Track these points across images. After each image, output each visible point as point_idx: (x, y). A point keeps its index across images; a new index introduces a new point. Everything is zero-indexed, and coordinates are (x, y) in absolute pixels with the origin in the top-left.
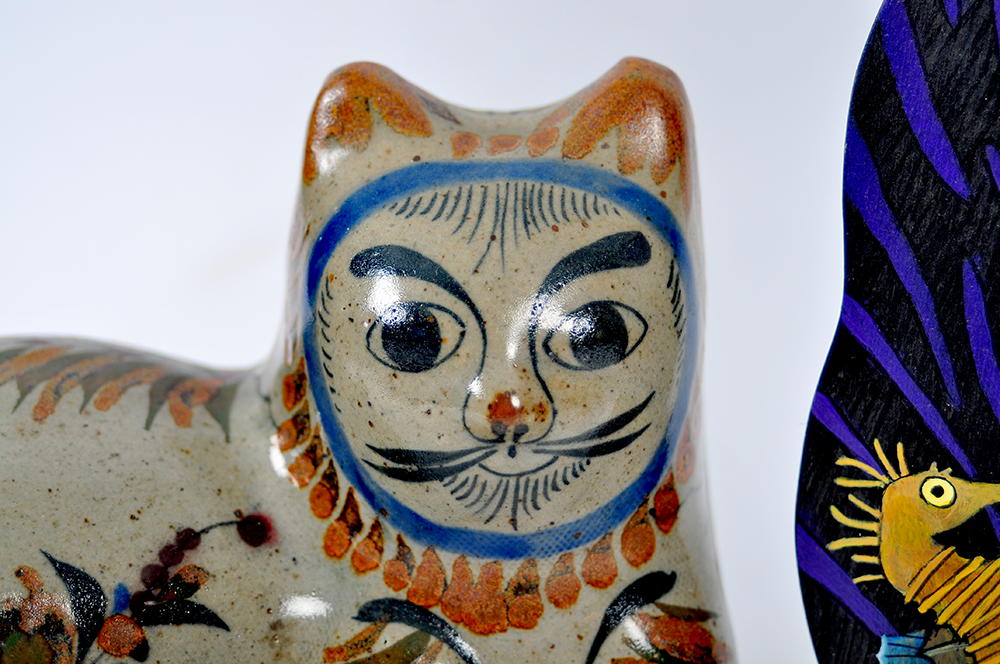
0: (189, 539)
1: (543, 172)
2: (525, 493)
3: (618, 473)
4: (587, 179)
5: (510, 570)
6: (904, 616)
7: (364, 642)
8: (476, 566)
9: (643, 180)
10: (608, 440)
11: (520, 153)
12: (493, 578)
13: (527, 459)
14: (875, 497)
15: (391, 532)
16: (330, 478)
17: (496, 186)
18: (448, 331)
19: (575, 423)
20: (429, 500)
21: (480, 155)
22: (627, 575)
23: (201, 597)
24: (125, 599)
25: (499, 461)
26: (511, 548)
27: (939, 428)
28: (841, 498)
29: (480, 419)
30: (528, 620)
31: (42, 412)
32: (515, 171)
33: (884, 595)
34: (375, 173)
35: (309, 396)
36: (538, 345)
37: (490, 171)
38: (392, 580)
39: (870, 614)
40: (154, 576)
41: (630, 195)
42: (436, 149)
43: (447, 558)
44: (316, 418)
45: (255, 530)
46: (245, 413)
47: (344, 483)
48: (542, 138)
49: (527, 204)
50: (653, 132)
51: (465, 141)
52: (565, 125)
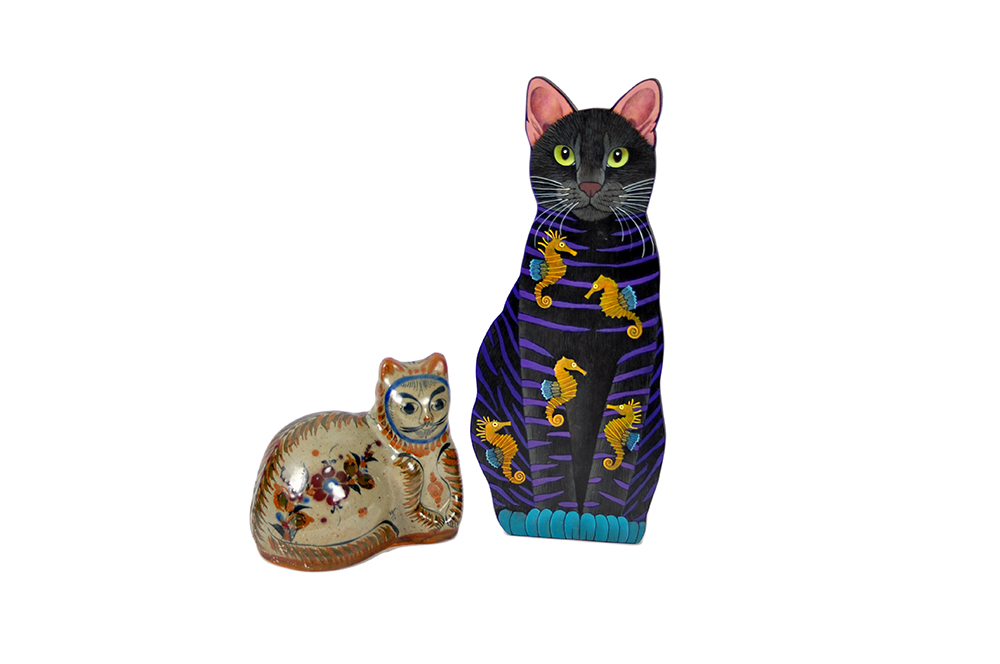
0: (369, 446)
1: (426, 376)
2: (429, 432)
3: (440, 429)
4: (433, 377)
5: (424, 445)
6: (490, 446)
7: (400, 461)
8: (418, 446)
9: (442, 376)
10: (441, 422)
11: (420, 373)
12: (421, 447)
13: (429, 427)
14: (484, 426)
15: (398, 438)
16: (391, 433)
17: (419, 380)
18: (415, 406)
19: (436, 420)
20: (412, 436)
21: (414, 374)
22: (443, 444)
23: (373, 456)
24: (363, 458)
25: (425, 428)
26: (425, 442)
27: (495, 414)
28: (478, 427)
29: (422, 421)
30: (427, 454)
31: (340, 426)
32: (421, 377)
33: (487, 443)
34: (396, 379)
35: (386, 419)
36: (429, 407)
37: (416, 377)
38: (403, 450)
39: (484, 446)
40: (366, 453)
41: (441, 379)
42: (406, 374)
43: (413, 445)
44: (388, 422)
45: (378, 443)
46: (370, 421)
47: (394, 433)
48: (423, 370)
49: (424, 382)
50: (441, 364)
51: (410, 371)
52: (427, 367)
